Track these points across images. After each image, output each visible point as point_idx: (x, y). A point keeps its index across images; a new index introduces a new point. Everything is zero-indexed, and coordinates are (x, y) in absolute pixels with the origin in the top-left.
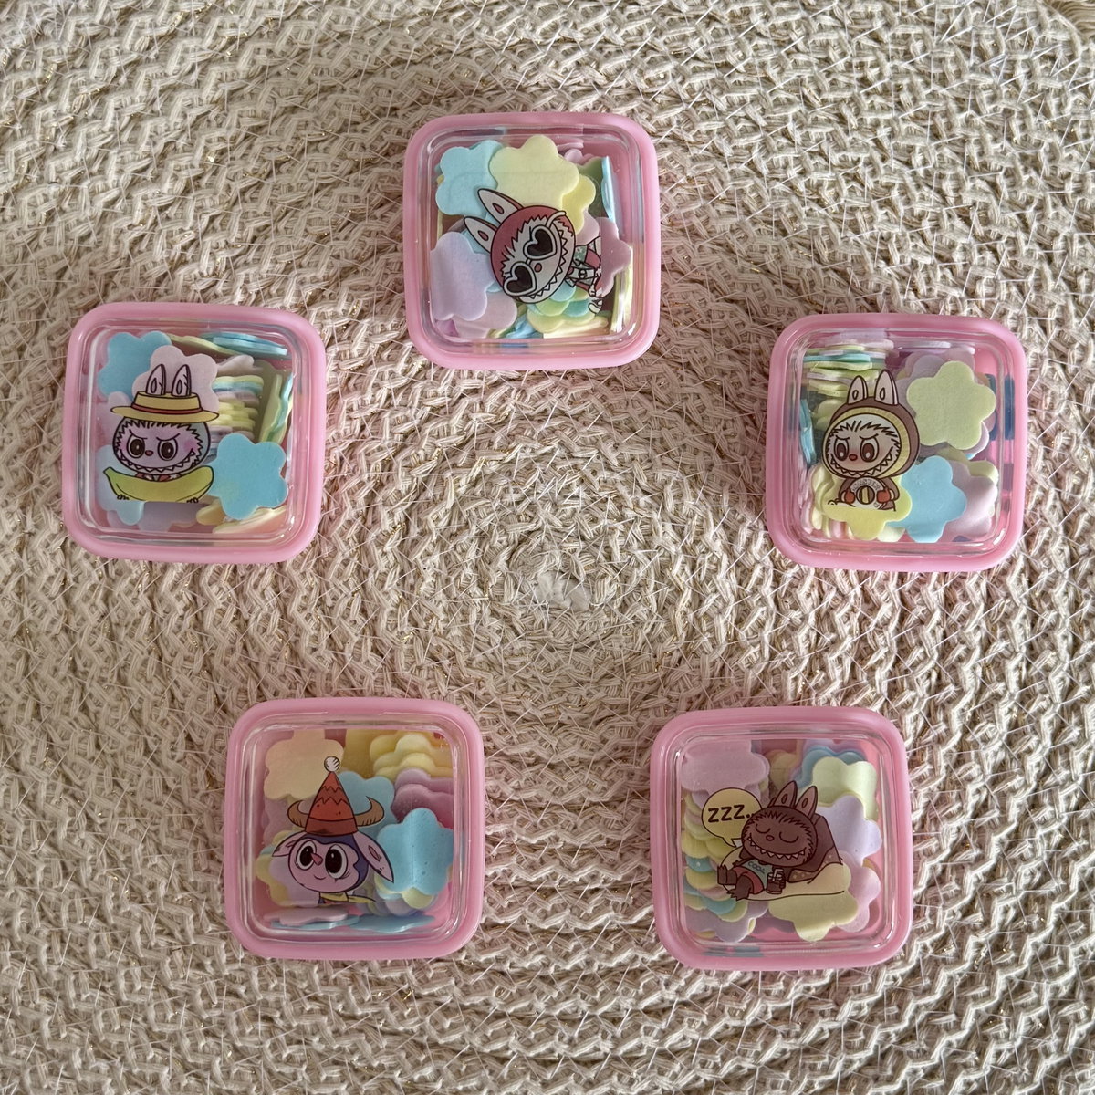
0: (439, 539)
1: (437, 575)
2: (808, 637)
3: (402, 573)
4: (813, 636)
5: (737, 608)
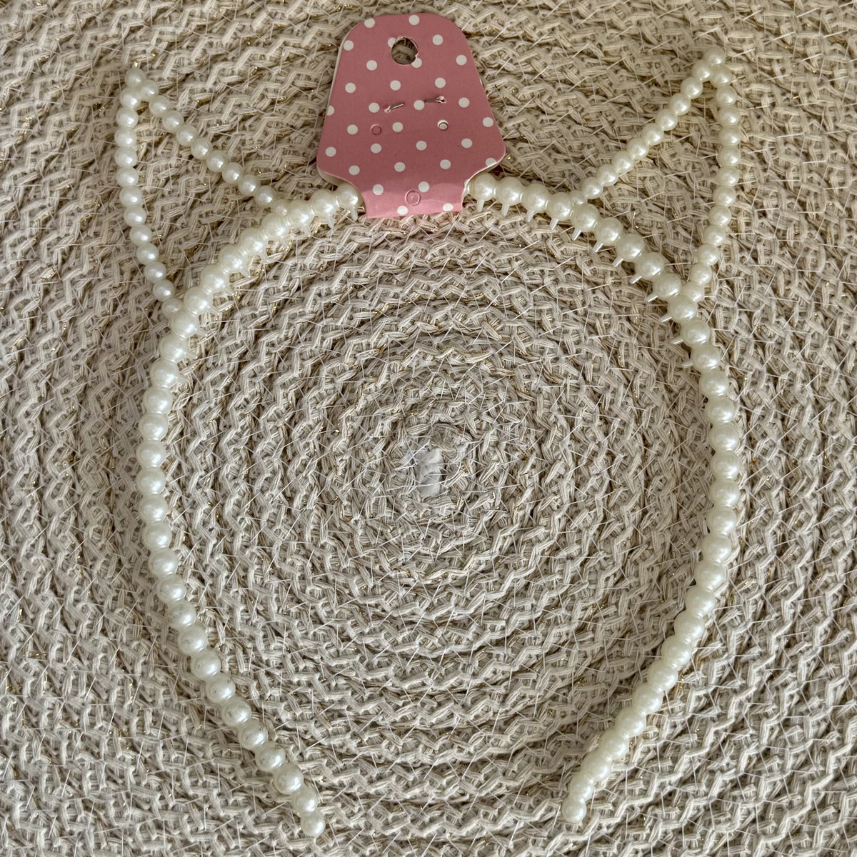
0: (439, 362)
1: (410, 370)
2: (461, 684)
3: (402, 342)
4: (463, 688)
5: (465, 618)
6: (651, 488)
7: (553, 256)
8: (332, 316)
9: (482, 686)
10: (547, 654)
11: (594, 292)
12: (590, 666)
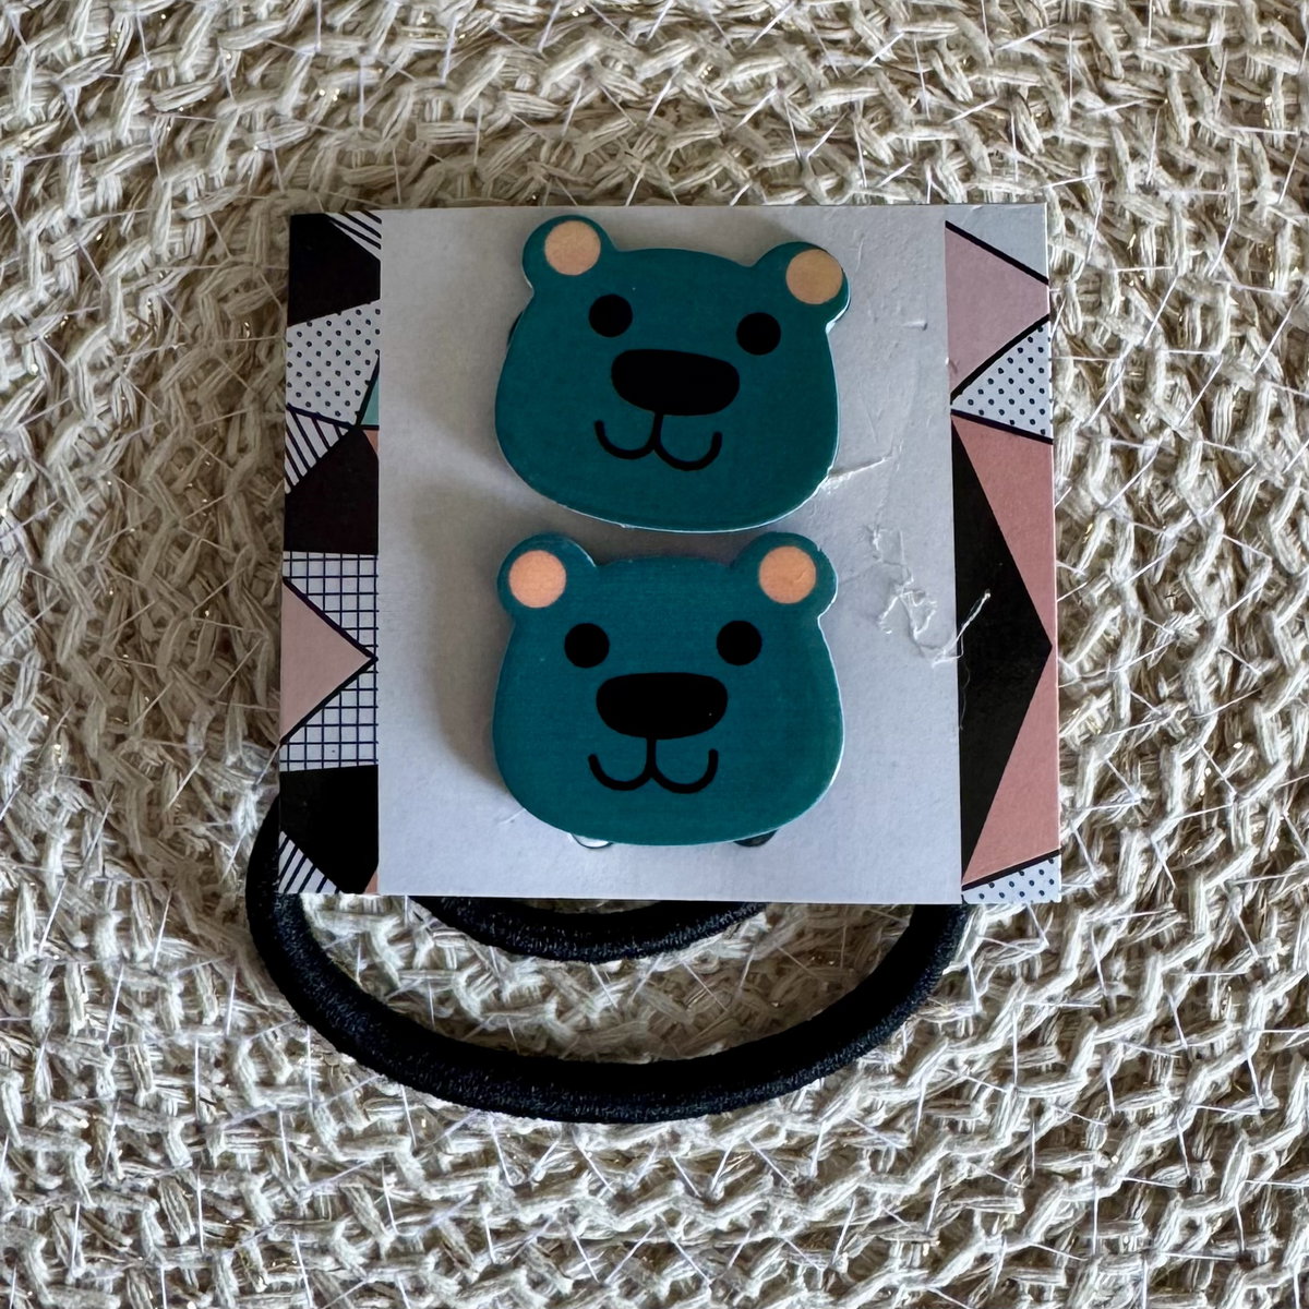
6: (872, 43)
7: (200, 104)
10: (1208, 434)
11: (328, 29)
12: (1268, 338)
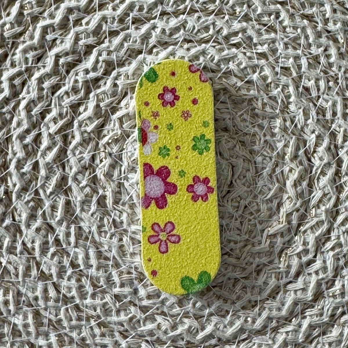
0: (283, 158)
1: (273, 135)
2: (20, 216)
3: (296, 126)
4: (17, 218)
5: (74, 211)
8: (309, 63)
9: (21, 232)
